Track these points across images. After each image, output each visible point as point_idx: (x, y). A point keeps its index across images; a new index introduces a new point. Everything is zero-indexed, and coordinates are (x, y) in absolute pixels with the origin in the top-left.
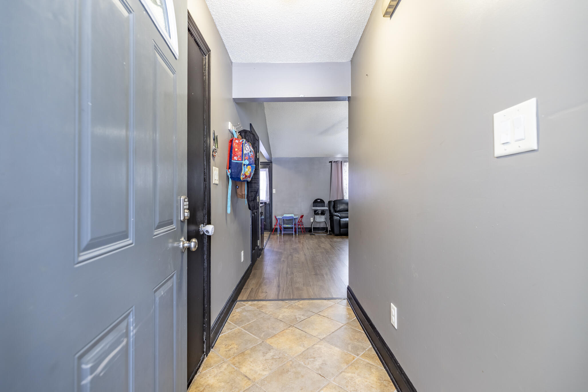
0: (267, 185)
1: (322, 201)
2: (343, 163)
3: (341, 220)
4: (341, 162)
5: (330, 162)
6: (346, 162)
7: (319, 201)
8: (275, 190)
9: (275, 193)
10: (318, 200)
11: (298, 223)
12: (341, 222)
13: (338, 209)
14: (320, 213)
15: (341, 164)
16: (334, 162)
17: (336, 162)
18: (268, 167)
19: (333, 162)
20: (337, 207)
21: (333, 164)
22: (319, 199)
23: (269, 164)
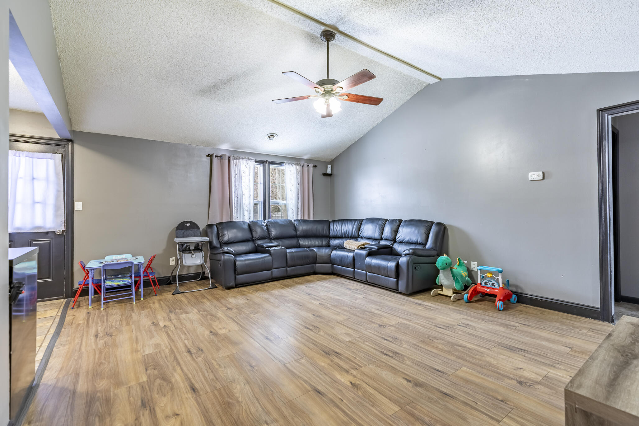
0: (58, 191)
1: (194, 226)
2: (232, 160)
3: (238, 259)
4: (229, 157)
5: (208, 156)
6: (236, 159)
7: (189, 225)
8: (81, 203)
9: (81, 209)
10: (186, 224)
11: (143, 273)
12: (238, 263)
13: (226, 238)
14: (192, 248)
15: (229, 161)
16: (217, 156)
17: (220, 157)
18: (62, 150)
19: (214, 157)
20: (223, 235)
21: (215, 160)
22: (187, 222)
23: (64, 146)
